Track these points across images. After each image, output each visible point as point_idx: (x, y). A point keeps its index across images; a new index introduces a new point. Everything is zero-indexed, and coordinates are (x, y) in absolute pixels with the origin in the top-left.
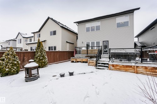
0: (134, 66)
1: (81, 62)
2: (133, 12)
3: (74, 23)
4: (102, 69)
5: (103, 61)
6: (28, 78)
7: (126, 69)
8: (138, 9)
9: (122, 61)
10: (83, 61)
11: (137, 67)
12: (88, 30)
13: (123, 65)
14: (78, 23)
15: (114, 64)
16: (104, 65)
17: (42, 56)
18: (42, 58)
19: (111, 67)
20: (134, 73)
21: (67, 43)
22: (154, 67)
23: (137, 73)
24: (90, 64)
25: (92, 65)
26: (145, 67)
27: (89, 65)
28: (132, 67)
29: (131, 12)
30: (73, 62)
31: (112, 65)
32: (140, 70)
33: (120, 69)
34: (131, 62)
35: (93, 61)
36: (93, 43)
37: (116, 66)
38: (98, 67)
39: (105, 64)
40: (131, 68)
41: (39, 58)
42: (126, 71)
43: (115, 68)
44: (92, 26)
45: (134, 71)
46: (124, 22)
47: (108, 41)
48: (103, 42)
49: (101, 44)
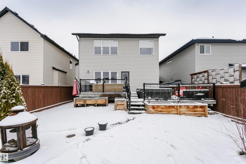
0: (177, 106)
1: (94, 105)
2: (158, 38)
3: (73, 34)
4: (138, 113)
5: (136, 102)
6: (16, 151)
7: (168, 110)
8: (164, 35)
9: (158, 100)
10: (99, 103)
11: (180, 106)
12: (97, 51)
13: (165, 106)
14: (80, 37)
15: (154, 106)
16: (137, 107)
17: (14, 97)
18: (14, 101)
19: (151, 109)
20: (177, 114)
21: (54, 71)
22: (195, 106)
23: (180, 114)
24: (118, 108)
25: (121, 108)
26: (187, 106)
27: (116, 109)
28: (175, 107)
29: (155, 36)
30: (77, 106)
31: (152, 106)
32: (183, 110)
33: (161, 111)
34: (168, 101)
35: (122, 103)
36: (114, 74)
37: (157, 108)
38: (132, 111)
39: (139, 106)
40: (174, 109)
41: (7, 102)
42: (169, 113)
43: (156, 110)
44: (106, 46)
45: (176, 112)
46: (147, 48)
47: (129, 72)
48: (122, 72)
49: (119, 76)
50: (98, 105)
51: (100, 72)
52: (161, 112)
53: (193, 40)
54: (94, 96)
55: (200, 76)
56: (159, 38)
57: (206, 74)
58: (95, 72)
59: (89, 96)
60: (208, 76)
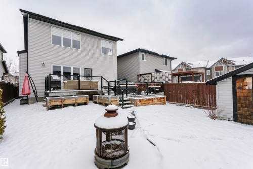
1: (74, 105)
3: (21, 10)
7: (148, 102)
8: (122, 40)
10: (80, 102)
26: (157, 98)
29: (114, 39)
31: (139, 100)
32: (156, 101)
35: (116, 99)
37: (142, 101)
43: (142, 103)
44: (67, 37)
45: (153, 103)
47: (91, 69)
48: (85, 69)
49: (82, 73)
50: (79, 104)
51: (60, 67)
52: (144, 104)
53: (139, 49)
54: (68, 94)
55: (145, 76)
56: (117, 42)
57: (150, 76)
58: (53, 66)
59: (62, 94)
60: (152, 77)
